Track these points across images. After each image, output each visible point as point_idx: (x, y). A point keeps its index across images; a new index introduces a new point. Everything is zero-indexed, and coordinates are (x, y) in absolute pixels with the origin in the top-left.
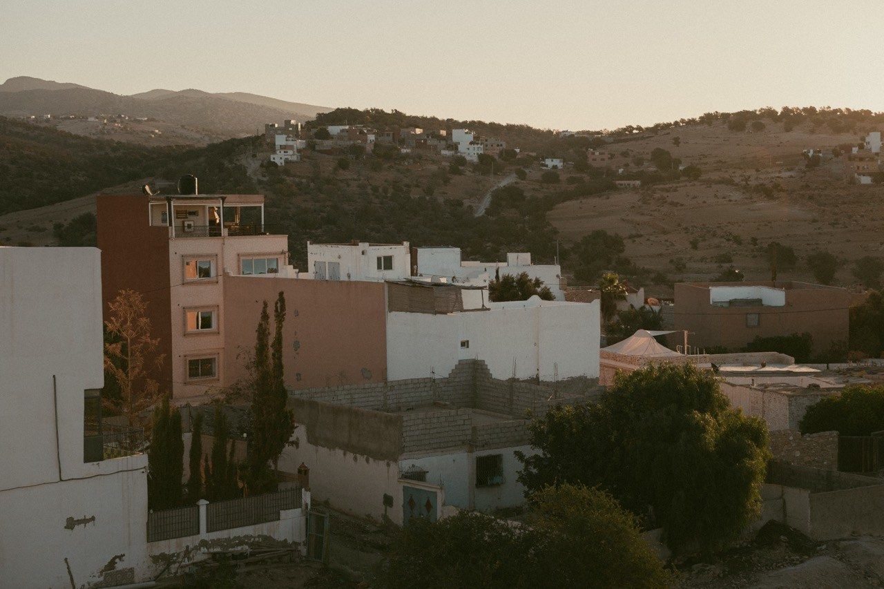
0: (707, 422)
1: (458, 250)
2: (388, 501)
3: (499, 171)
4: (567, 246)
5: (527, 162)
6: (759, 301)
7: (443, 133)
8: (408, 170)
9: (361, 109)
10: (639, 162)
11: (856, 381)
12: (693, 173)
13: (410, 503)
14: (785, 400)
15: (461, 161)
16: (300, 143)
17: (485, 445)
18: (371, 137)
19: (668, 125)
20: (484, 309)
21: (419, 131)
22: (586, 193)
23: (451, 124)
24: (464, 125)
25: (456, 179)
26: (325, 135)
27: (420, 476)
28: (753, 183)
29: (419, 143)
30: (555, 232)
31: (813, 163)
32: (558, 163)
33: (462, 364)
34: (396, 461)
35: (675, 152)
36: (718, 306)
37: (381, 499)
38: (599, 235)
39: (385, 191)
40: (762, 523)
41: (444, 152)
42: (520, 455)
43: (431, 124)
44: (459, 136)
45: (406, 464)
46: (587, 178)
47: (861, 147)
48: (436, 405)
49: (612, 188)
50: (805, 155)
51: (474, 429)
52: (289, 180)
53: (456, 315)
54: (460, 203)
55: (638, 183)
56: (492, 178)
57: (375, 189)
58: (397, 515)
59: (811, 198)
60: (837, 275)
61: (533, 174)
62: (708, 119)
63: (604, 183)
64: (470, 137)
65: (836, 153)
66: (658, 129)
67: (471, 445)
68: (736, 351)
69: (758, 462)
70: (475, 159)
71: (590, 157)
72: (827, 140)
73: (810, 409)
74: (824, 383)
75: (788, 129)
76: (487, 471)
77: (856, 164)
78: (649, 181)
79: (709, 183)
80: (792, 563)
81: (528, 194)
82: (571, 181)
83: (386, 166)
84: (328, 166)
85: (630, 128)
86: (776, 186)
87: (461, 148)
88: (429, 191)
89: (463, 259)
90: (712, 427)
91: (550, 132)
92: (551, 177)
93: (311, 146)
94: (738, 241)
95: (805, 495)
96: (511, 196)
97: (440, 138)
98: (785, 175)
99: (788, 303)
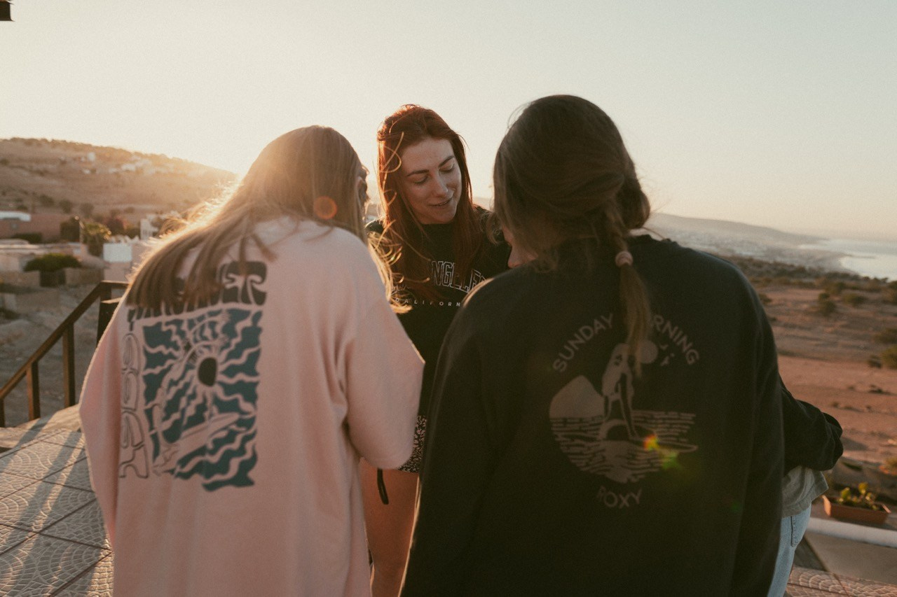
6: (19, 219)
11: (53, 251)
12: (5, 162)
14: (17, 259)
28: (34, 169)
47: (86, 158)
50: (60, 159)
59: (62, 177)
60: (73, 210)
65: (75, 159)
68: (6, 238)
72: (71, 154)
73: (29, 262)
74: (38, 252)
75: (53, 148)
77: (83, 165)
79: (13, 167)
86: (46, 171)
98: (50, 167)
99: (31, 220)
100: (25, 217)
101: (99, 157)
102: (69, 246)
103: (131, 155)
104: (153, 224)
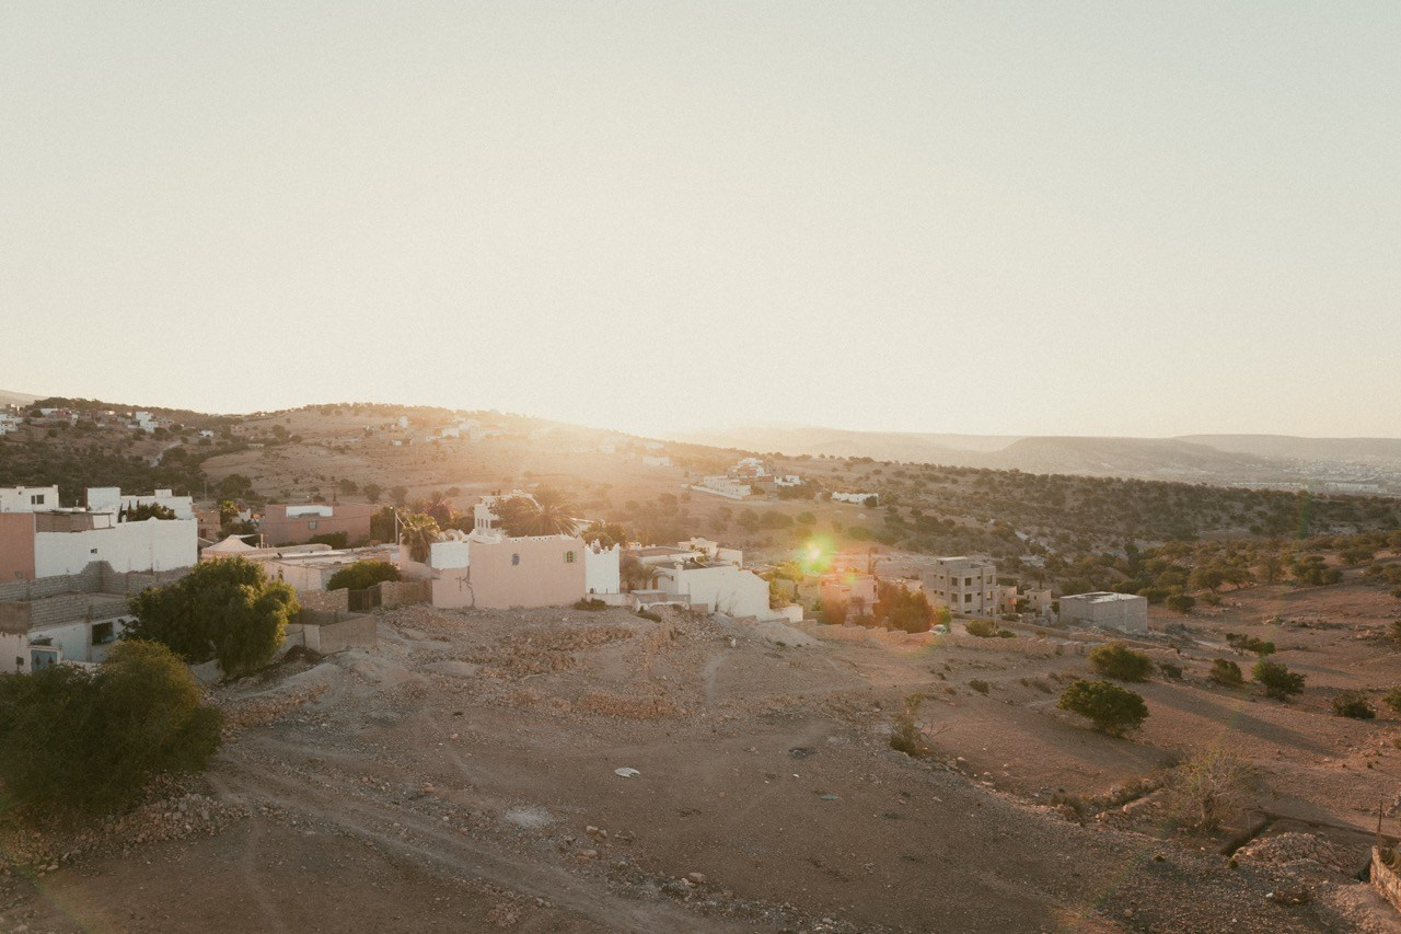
0: (249, 591)
1: (119, 489)
2: (20, 661)
3: (169, 438)
4: (212, 484)
5: (188, 433)
6: (317, 514)
7: (130, 414)
8: (102, 437)
9: (69, 398)
10: (264, 433)
11: (364, 558)
12: (297, 439)
13: (37, 661)
14: (319, 572)
15: (142, 432)
16: (19, 420)
17: (101, 617)
18: (75, 416)
19: (283, 412)
20: (110, 527)
21: (111, 413)
22: (227, 451)
23: (136, 409)
24: (146, 409)
25: (138, 443)
26: (40, 415)
27: (46, 642)
28: (333, 445)
29: (112, 420)
30: (206, 475)
31: (369, 433)
32: (211, 433)
33: (91, 565)
34: (25, 633)
35: (287, 427)
36: (292, 518)
37: (15, 660)
38: (234, 477)
39: (85, 451)
40: (289, 648)
41: (129, 426)
42: (122, 622)
43: (121, 409)
44: (140, 416)
45: (34, 635)
46: (230, 443)
47: (396, 425)
48: (70, 592)
49: (246, 448)
50: (364, 429)
51: (91, 607)
52: (8, 444)
53: (89, 532)
54: (140, 459)
55: (262, 445)
56: (164, 443)
57: (77, 450)
58: (27, 669)
59: (367, 453)
60: (380, 497)
61: (193, 440)
62: (309, 408)
63: (240, 446)
64: (149, 417)
65: (382, 429)
66: (276, 414)
67: (88, 618)
68: (303, 544)
69: (283, 612)
70: (152, 431)
71: (232, 430)
72: (378, 421)
73: (334, 576)
74: (344, 561)
75: (356, 414)
76: (100, 634)
77: (393, 434)
78: (269, 444)
79: (307, 445)
80: (305, 670)
81: (189, 453)
82: (219, 444)
83: (86, 435)
84: (40, 435)
85: (259, 413)
86: (347, 447)
87: (141, 423)
88: (118, 451)
89: (122, 494)
90: (251, 594)
91: (206, 415)
92: (206, 442)
93: (27, 422)
94: (323, 478)
95: (317, 628)
96: (179, 453)
97: (127, 417)
98: (353, 440)
99: (334, 515)
100: (326, 511)
101: (413, 421)
102: (384, 550)
103: (453, 415)
104: (493, 510)
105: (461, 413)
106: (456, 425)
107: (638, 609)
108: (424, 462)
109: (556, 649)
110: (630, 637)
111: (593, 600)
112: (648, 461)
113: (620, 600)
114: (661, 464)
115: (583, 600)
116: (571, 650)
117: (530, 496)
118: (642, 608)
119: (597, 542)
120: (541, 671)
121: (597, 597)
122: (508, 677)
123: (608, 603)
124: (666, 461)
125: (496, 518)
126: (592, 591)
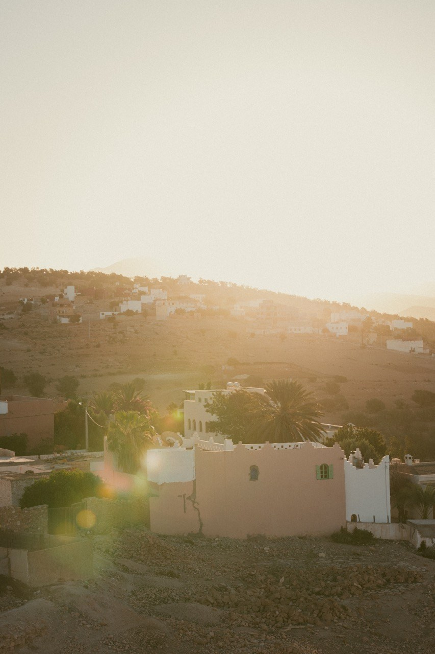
14: (9, 484)
31: (27, 308)
50: (22, 303)
59: (26, 334)
60: (45, 390)
65: (43, 301)
72: (38, 291)
73: (27, 489)
74: (36, 469)
75: (9, 283)
77: (58, 309)
80: (16, 606)
95: (24, 554)
98: (7, 317)
99: (10, 411)
101: (82, 292)
102: (82, 457)
103: (132, 283)
104: (210, 409)
105: (141, 280)
106: (137, 297)
107: (418, 546)
108: (98, 346)
109: (318, 593)
110: (415, 581)
111: (356, 530)
112: (393, 345)
113: (392, 532)
114: (413, 351)
115: (343, 530)
116: (340, 595)
117: (262, 391)
118: (423, 544)
119: (358, 452)
120: (306, 622)
121: (361, 527)
122: (265, 627)
123: (377, 535)
124: (418, 346)
125: (214, 418)
126: (354, 518)
